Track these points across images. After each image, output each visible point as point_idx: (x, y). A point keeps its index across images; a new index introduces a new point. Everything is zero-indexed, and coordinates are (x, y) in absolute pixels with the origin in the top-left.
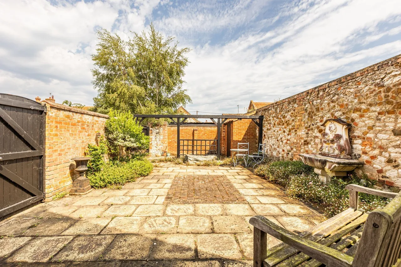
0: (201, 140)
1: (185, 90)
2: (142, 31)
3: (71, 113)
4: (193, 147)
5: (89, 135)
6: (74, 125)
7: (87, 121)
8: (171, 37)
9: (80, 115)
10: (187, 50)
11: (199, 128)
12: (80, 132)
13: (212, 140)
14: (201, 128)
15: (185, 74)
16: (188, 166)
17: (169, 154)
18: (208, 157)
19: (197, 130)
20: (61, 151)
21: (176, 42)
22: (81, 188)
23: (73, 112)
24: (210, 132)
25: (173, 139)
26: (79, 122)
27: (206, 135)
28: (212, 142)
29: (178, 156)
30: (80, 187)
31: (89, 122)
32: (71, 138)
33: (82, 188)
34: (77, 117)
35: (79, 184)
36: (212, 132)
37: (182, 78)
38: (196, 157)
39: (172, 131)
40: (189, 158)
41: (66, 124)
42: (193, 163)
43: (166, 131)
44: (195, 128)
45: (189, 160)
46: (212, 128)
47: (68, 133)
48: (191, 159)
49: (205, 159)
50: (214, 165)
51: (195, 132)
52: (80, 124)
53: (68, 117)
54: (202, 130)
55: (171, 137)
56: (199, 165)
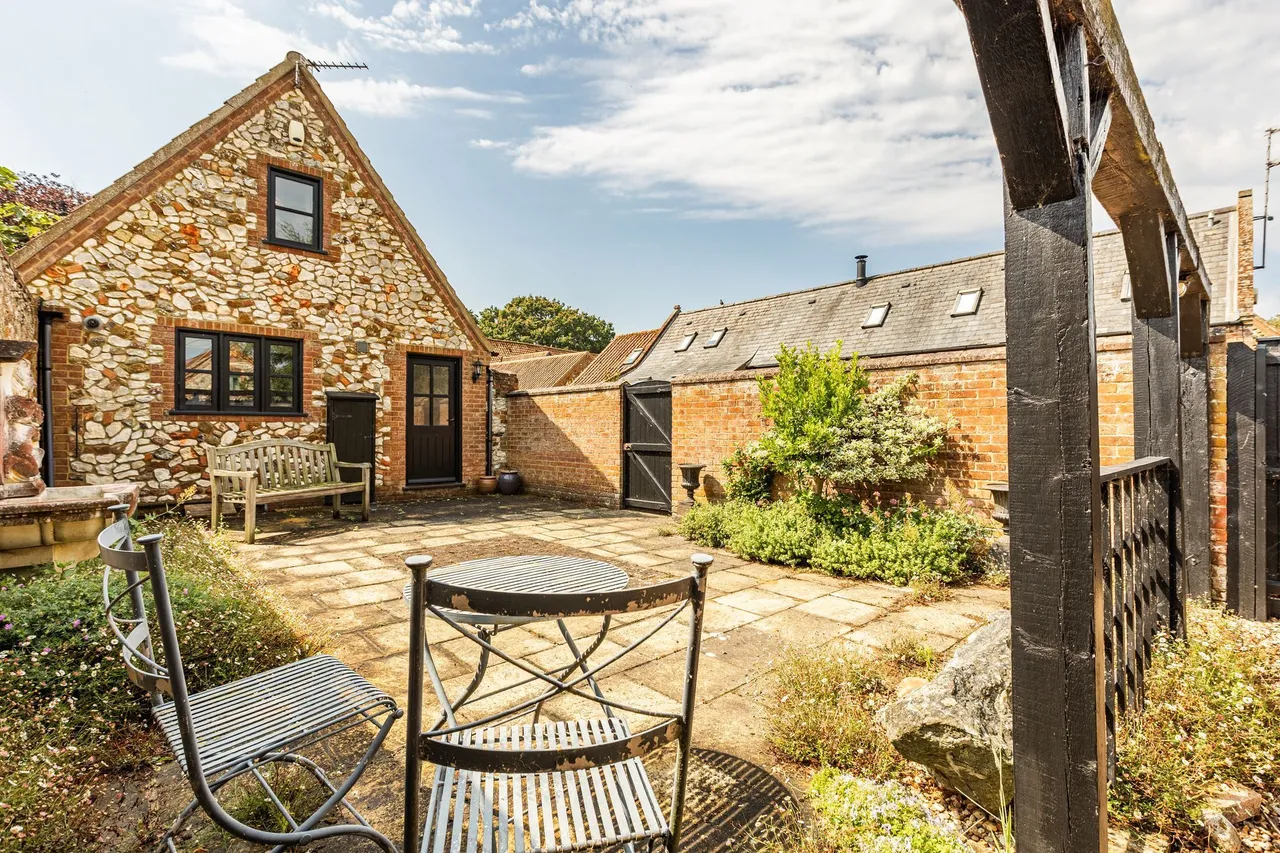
3: (706, 386)
5: (750, 424)
6: (714, 405)
7: (745, 395)
9: (727, 386)
12: (727, 417)
20: (689, 449)
23: (710, 383)
26: (724, 398)
31: (753, 395)
32: (708, 430)
34: (718, 391)
41: (697, 405)
47: (701, 421)
52: (726, 402)
53: (701, 393)
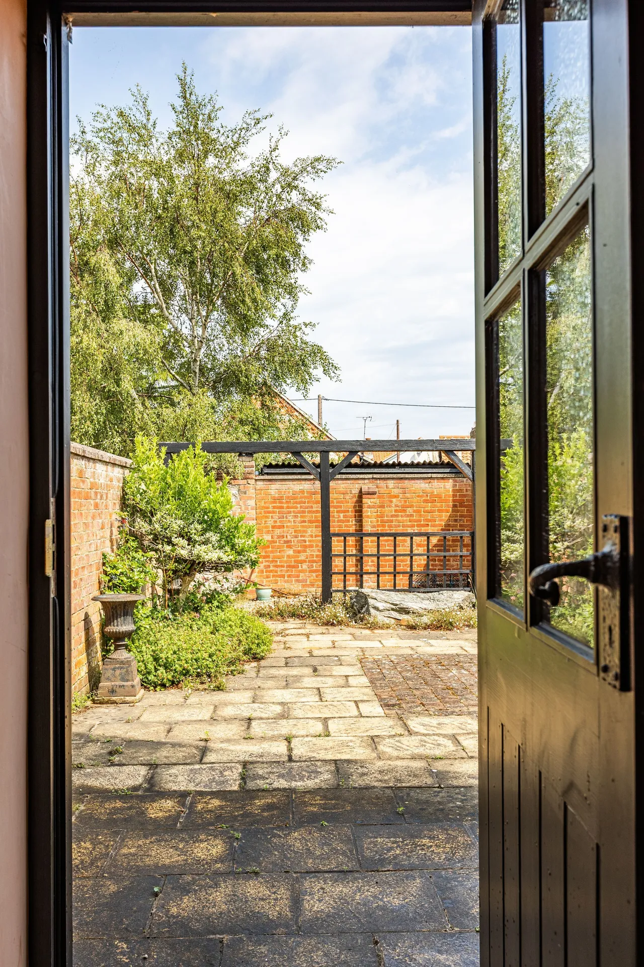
0: (395, 535)
1: (306, 325)
2: (134, 90)
4: (360, 561)
5: (102, 526)
7: (100, 484)
8: (257, 115)
9: (93, 467)
10: (321, 166)
11: (382, 483)
13: (434, 534)
14: (391, 483)
15: (311, 262)
16: (376, 631)
17: (267, 592)
18: (441, 597)
19: (374, 493)
21: (276, 135)
22: (125, 683)
24: (426, 501)
25: (278, 532)
27: (409, 511)
28: (434, 540)
29: (327, 595)
30: (123, 679)
31: (103, 486)
33: (129, 683)
35: (118, 672)
36: (432, 499)
37: (299, 277)
38: (396, 597)
39: (275, 500)
40: (371, 601)
42: (387, 621)
43: (250, 498)
44: (367, 486)
45: (372, 611)
46: (435, 483)
48: (381, 606)
49: (431, 606)
50: (468, 626)
51: (367, 501)
52: (93, 493)
54: (396, 491)
55: (270, 523)
56: (412, 627)
